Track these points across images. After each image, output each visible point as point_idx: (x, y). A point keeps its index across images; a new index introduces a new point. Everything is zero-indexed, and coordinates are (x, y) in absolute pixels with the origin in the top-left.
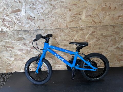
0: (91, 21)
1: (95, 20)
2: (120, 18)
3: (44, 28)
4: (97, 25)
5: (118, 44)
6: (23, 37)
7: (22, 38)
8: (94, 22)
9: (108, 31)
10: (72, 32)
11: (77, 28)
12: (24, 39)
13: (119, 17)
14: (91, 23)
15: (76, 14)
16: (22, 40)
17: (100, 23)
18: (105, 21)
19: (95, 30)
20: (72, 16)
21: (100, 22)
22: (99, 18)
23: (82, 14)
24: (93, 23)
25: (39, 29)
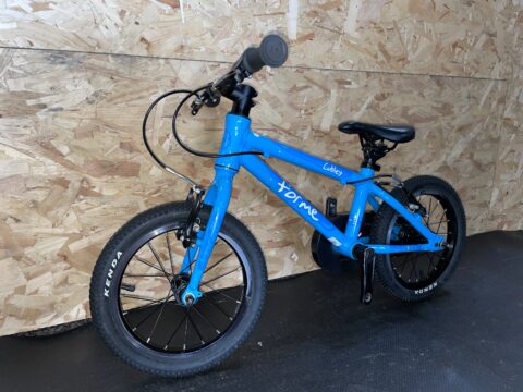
0: (377, 48)
1: (389, 46)
2: (458, 50)
3: (176, 51)
4: (393, 71)
5: (447, 150)
6: (38, 96)
7: (30, 102)
8: (385, 53)
9: (423, 96)
10: (306, 87)
11: (326, 73)
12: (44, 106)
13: (455, 46)
14: (376, 56)
15: (325, 7)
16: (30, 112)
17: (401, 63)
18: (417, 53)
19: (386, 91)
20: (308, 10)
21: (403, 59)
22: (401, 39)
23: (347, 9)
24: (381, 57)
25: (145, 53)
